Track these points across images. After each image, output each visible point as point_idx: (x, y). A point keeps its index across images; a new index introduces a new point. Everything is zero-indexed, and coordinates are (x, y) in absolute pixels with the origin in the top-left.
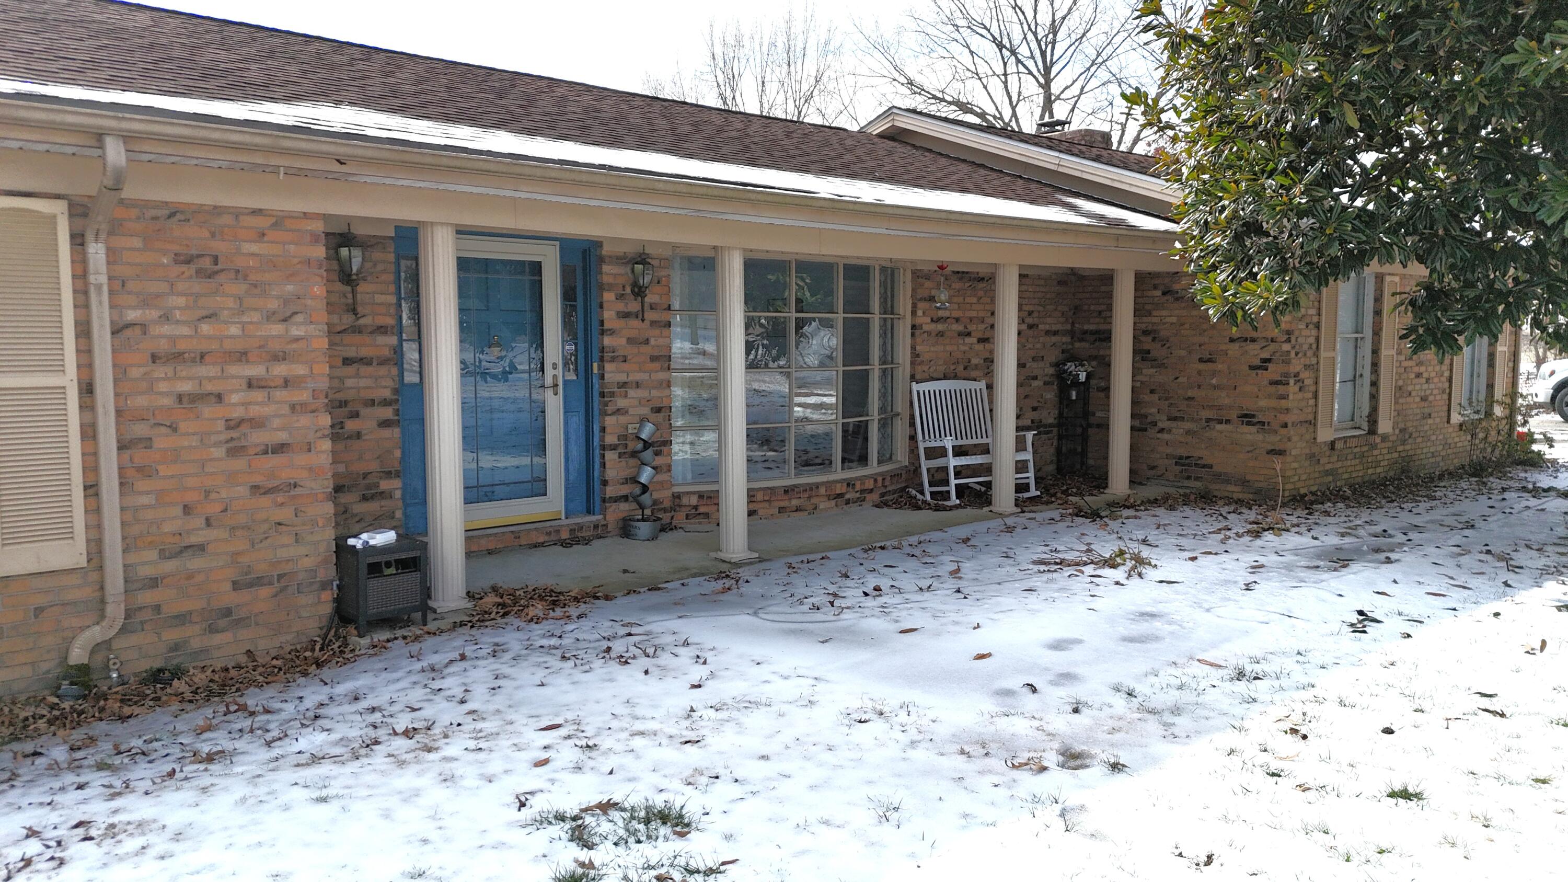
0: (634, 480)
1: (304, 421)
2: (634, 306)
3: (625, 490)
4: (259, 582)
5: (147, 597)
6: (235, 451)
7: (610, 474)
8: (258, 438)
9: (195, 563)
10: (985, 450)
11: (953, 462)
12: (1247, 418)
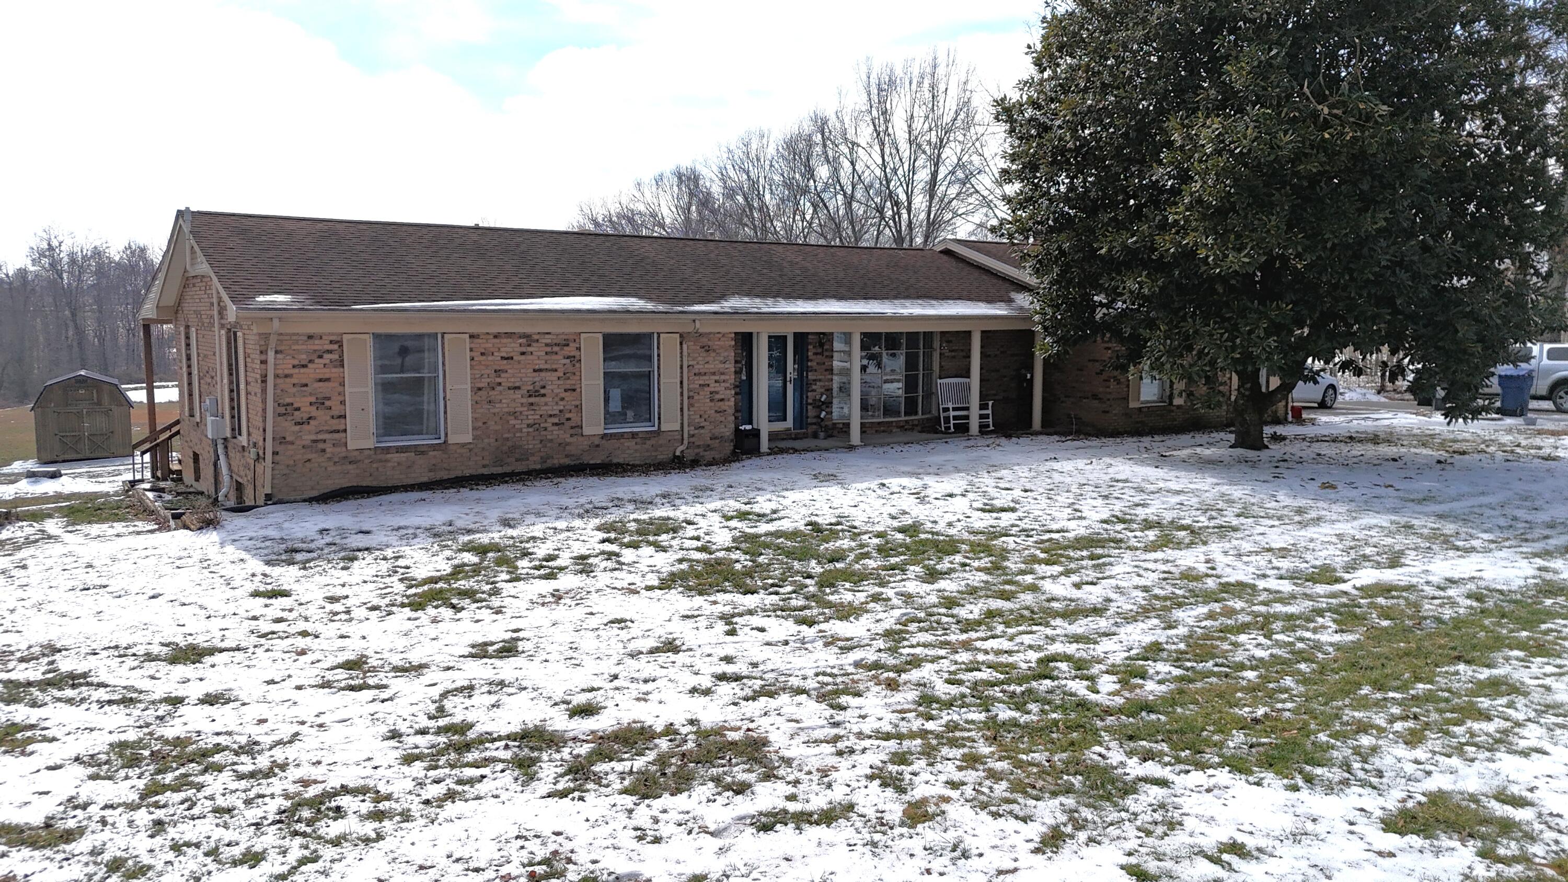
0: (819, 417)
1: (728, 392)
2: (820, 350)
3: (814, 421)
4: (716, 438)
5: (692, 440)
6: (712, 400)
7: (810, 414)
8: (718, 397)
9: (702, 431)
10: (967, 409)
11: (952, 413)
12: (1095, 397)
